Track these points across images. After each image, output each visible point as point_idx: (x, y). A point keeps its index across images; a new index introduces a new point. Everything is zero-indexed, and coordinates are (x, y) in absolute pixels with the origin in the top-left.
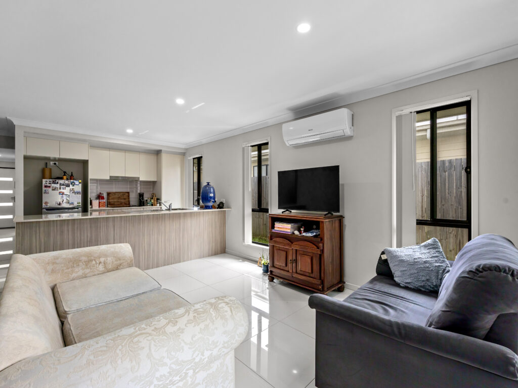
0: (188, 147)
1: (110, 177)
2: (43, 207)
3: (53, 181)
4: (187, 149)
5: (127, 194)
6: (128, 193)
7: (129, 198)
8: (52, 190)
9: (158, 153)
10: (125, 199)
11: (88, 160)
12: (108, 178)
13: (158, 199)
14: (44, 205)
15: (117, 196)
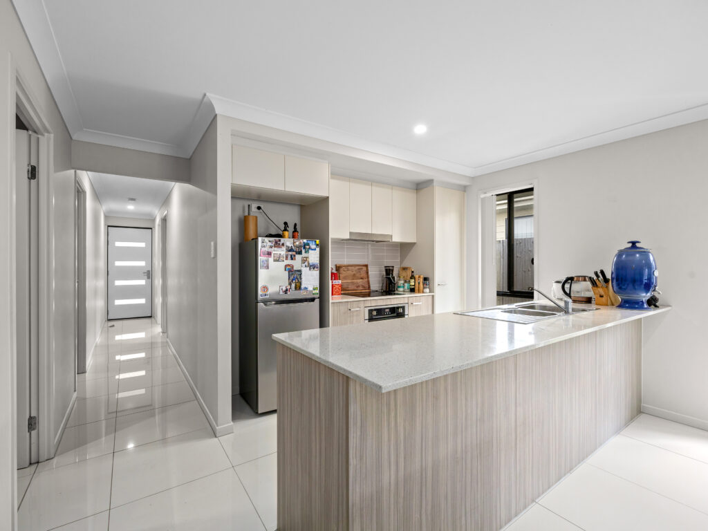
0: (479, 174)
1: (351, 233)
2: (260, 298)
3: (276, 242)
4: (473, 179)
5: (365, 268)
6: (366, 266)
7: (368, 277)
8: (275, 261)
9: (420, 187)
10: (362, 279)
11: (327, 198)
12: (347, 237)
13: (425, 279)
14: (260, 292)
15: (350, 273)
